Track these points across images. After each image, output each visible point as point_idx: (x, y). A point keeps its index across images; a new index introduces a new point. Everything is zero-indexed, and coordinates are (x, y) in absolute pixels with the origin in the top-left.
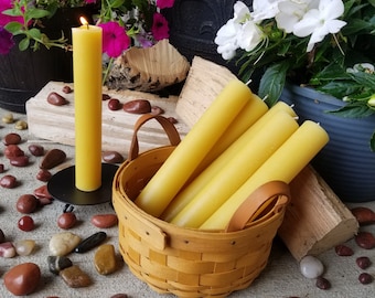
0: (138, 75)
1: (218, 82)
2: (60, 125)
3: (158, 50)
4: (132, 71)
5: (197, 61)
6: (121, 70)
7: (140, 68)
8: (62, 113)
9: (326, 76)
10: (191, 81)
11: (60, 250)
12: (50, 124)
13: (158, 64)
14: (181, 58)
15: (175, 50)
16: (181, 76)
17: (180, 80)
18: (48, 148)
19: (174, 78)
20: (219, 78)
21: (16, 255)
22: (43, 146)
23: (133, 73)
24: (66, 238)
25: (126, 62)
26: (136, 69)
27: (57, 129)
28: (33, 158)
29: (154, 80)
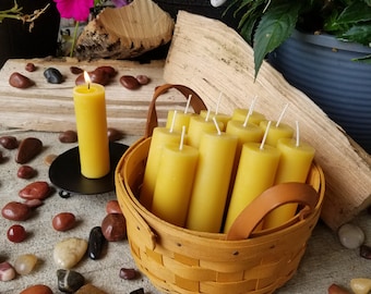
0: (119, 42)
1: (213, 39)
2: (30, 109)
3: (136, 8)
4: (110, 37)
5: (183, 16)
6: (95, 38)
7: (118, 33)
8: (31, 96)
9: (346, 18)
10: (178, 41)
11: (68, 262)
12: (19, 110)
13: (139, 26)
14: (164, 15)
15: (156, 6)
16: (167, 37)
17: (166, 41)
18: (21, 137)
19: (160, 40)
20: (213, 34)
21: (16, 276)
22: (14, 136)
23: (111, 40)
24: (72, 246)
25: (102, 27)
26: (114, 35)
27: (27, 115)
28: (7, 153)
29: (137, 46)
